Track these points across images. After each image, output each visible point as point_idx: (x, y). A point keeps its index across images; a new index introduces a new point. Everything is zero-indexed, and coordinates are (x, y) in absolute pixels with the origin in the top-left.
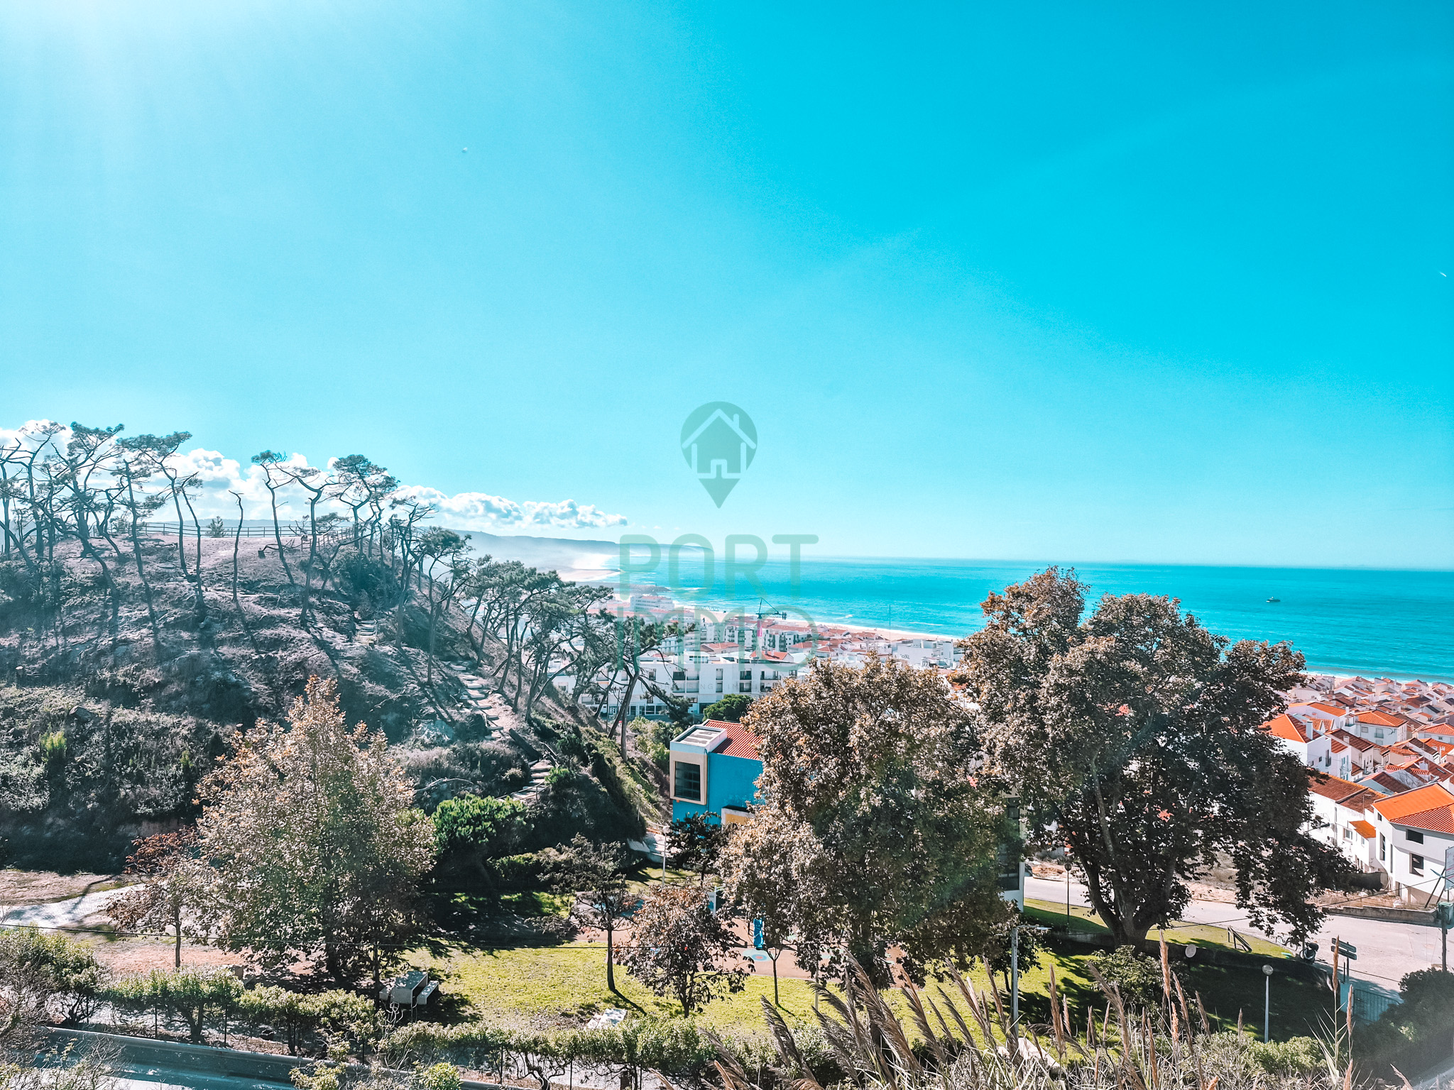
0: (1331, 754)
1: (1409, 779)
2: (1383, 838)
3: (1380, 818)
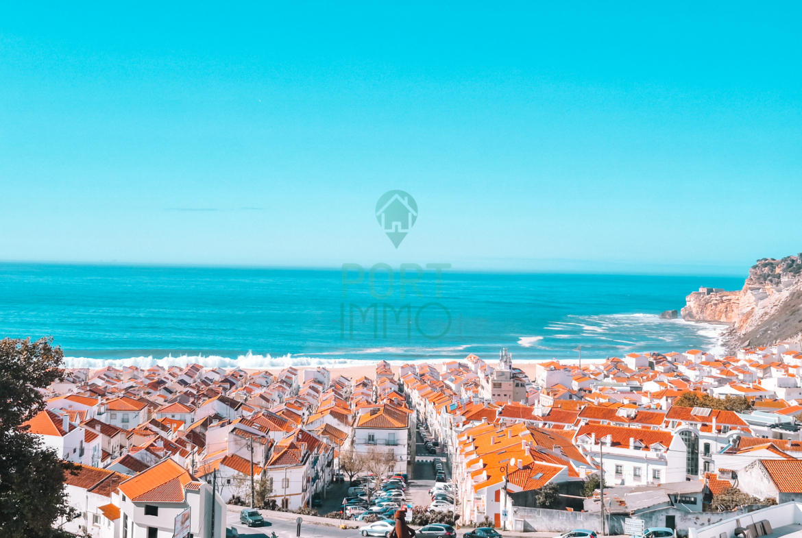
0: (85, 445)
1: (148, 458)
2: (126, 517)
3: (124, 499)
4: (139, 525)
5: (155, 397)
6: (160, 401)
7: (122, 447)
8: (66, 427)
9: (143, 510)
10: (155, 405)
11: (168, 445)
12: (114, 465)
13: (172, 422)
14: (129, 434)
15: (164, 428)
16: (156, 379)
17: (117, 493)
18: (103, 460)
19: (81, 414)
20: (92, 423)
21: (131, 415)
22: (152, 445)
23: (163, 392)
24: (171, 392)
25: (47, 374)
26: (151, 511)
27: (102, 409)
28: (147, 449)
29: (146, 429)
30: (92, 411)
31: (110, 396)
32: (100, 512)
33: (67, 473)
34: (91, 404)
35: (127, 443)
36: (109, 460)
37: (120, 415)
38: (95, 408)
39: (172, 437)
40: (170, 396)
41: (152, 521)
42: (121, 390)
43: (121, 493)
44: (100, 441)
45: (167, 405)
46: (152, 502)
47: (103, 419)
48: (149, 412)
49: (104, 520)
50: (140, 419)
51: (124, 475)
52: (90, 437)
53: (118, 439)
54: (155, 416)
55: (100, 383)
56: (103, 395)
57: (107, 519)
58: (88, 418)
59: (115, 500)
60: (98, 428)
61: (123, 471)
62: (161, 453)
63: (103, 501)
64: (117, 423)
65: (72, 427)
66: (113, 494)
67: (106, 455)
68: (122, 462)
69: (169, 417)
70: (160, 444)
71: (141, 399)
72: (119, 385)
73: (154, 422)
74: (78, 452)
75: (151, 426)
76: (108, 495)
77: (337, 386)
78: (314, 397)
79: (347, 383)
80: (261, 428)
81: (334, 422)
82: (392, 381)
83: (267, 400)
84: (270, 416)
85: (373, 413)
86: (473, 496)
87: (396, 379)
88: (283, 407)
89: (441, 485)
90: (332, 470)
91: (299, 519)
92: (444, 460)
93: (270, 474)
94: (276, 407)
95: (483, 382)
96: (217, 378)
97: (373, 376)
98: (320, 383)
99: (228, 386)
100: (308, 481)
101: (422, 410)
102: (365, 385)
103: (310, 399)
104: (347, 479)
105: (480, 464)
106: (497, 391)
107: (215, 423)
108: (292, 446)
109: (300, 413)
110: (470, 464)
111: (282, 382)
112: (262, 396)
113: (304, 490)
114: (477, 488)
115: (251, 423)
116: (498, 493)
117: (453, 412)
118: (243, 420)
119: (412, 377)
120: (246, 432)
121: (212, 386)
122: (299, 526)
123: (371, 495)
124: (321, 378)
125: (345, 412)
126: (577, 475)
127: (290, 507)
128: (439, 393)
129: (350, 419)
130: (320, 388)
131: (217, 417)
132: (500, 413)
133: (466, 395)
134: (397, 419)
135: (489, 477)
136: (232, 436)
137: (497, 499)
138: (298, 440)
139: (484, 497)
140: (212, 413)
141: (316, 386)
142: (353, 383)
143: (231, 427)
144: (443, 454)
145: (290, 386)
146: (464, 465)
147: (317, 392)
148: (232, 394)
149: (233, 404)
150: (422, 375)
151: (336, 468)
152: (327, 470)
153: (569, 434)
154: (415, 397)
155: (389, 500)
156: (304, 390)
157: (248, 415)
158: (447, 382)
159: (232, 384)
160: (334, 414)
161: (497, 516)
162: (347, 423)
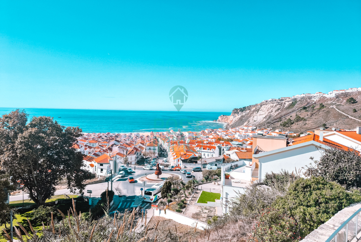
0: (85, 151)
1: (100, 154)
2: (96, 166)
3: (95, 162)
4: (99, 168)
5: (99, 140)
6: (101, 141)
7: (93, 151)
8: (80, 147)
9: (99, 165)
10: (100, 142)
11: (104, 151)
12: (92, 155)
13: (104, 145)
14: (95, 148)
15: (103, 147)
16: (100, 136)
17: (93, 161)
18: (89, 154)
19: (83, 144)
20: (86, 146)
21: (94, 144)
22: (100, 151)
23: (101, 139)
24: (103, 139)
25: (78, 134)
26: (102, 165)
27: (88, 143)
28: (99, 151)
29: (98, 147)
30: (85, 143)
31: (89, 140)
32: (89, 166)
33: (83, 157)
34: (85, 142)
35: (94, 150)
36: (90, 154)
37: (92, 144)
38: (86, 142)
39: (104, 149)
40: (103, 140)
41: (102, 167)
42: (91, 138)
43: (94, 161)
44: (88, 150)
45: (102, 142)
46: (102, 163)
47: (88, 145)
48: (99, 143)
49: (90, 167)
50: (97, 145)
51: (94, 157)
52: (86, 149)
53: (92, 149)
54: (100, 144)
55: (87, 137)
56: (88, 140)
57: (91, 167)
58: (85, 145)
59: (93, 163)
60: (87, 147)
61: (94, 156)
62: (102, 152)
63: (90, 163)
64: (91, 146)
65: (82, 147)
66: (92, 161)
67: (89, 153)
68: (93, 154)
69: (103, 144)
70: (102, 150)
71: (96, 140)
72: (91, 137)
73: (100, 145)
74: (83, 152)
75: (99, 146)
76: (91, 162)
77: (141, 137)
78: (136, 140)
79: (144, 136)
80: (125, 147)
81: (141, 145)
82: (154, 136)
83: (126, 140)
84: (127, 144)
85: (150, 143)
86: (173, 161)
87: (155, 135)
88: (129, 142)
89: (165, 158)
90: (141, 156)
91: (135, 166)
92: (166, 153)
93: (127, 157)
94: (128, 142)
95: (174, 136)
96: (114, 135)
97: (149, 135)
98: (137, 136)
99: (116, 137)
100: (136, 158)
101: (161, 142)
102: (148, 137)
103: (135, 140)
104: (144, 157)
105: (175, 154)
106: (178, 138)
107: (115, 145)
108: (132, 150)
109: (133, 143)
110: (172, 154)
111: (129, 136)
112: (124, 140)
113: (135, 160)
114: (174, 159)
115: (123, 145)
116: (179, 160)
117: (168, 142)
118: (121, 145)
119: (158, 135)
120: (122, 147)
121: (113, 137)
122: (135, 168)
123: (150, 161)
124: (138, 135)
125: (144, 143)
126: (196, 156)
127: (132, 164)
128: (165, 139)
129: (145, 145)
130: (138, 138)
131: (114, 144)
132: (179, 143)
133: (171, 139)
134: (156, 144)
135: (177, 156)
136: (119, 148)
137: (179, 161)
138: (134, 149)
139: (176, 161)
140: (113, 143)
141: (137, 137)
142: (145, 136)
143: (118, 146)
144: (166, 152)
145: (131, 137)
146: (171, 154)
147: (137, 138)
148: (117, 139)
149: (118, 141)
150: (161, 135)
151: (142, 155)
152: (140, 156)
153: (194, 147)
154: (159, 139)
155: (154, 162)
156: (134, 138)
157: (121, 143)
158: (166, 136)
159: (117, 137)
160: (141, 143)
161: (179, 165)
162: (144, 145)
